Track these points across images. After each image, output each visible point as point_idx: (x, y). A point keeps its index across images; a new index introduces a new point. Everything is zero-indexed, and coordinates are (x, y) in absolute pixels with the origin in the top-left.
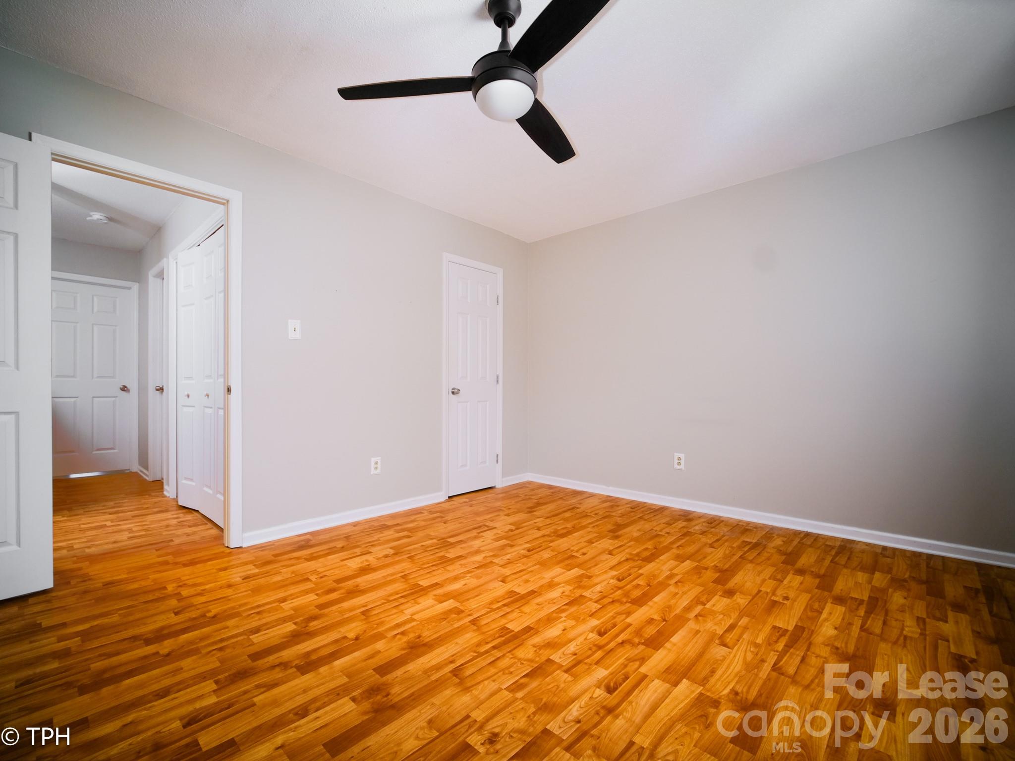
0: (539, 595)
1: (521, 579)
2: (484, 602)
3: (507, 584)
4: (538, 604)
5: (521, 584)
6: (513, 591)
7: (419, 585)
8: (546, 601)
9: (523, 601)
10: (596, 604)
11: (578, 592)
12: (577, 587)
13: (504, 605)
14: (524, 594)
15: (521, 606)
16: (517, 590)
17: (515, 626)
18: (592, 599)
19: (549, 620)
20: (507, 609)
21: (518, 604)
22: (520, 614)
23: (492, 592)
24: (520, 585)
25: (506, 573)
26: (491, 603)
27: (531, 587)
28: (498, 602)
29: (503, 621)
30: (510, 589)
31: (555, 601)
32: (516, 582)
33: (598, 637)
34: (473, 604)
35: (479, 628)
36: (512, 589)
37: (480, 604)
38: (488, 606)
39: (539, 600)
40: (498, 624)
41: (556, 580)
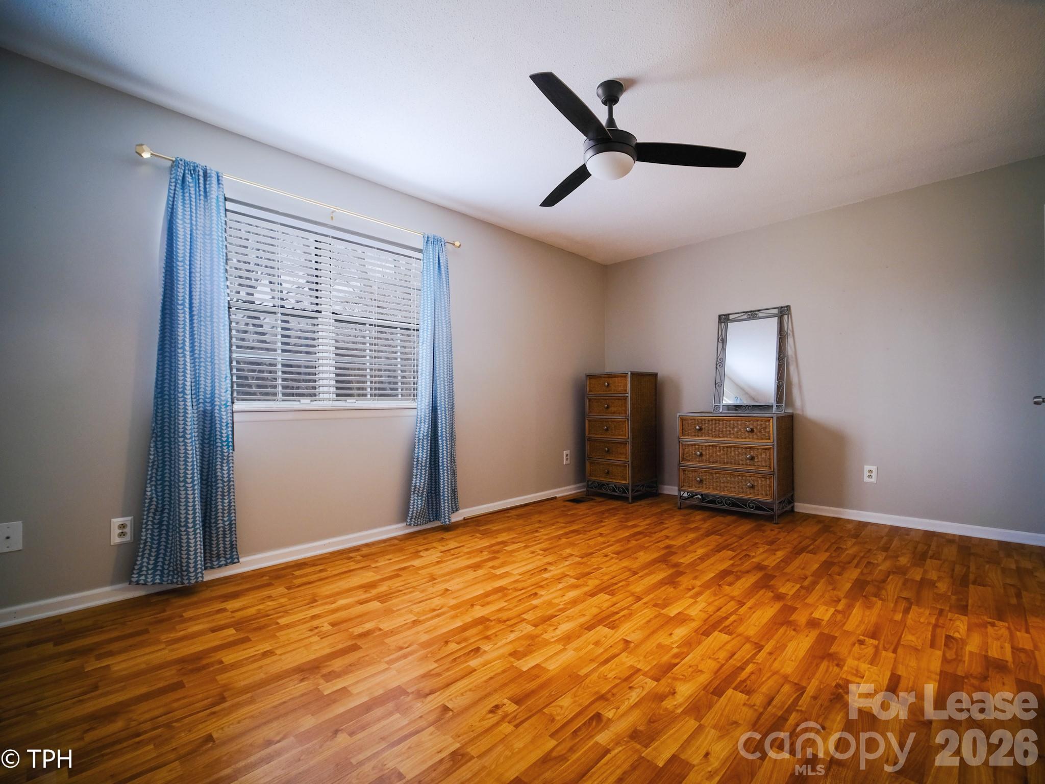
0: (582, 625)
1: (604, 646)
2: (639, 614)
3: (621, 638)
4: (584, 615)
5: (604, 639)
6: (612, 629)
7: (726, 633)
8: (576, 618)
9: (599, 618)
10: (525, 617)
11: (539, 630)
12: (537, 637)
13: (617, 613)
14: (599, 626)
15: (600, 613)
16: (606, 630)
17: (603, 597)
18: (526, 623)
19: (574, 602)
20: (613, 609)
21: (604, 615)
22: (600, 606)
23: (636, 627)
24: (605, 637)
25: (627, 657)
26: (631, 615)
27: (592, 635)
28: (624, 616)
29: (614, 599)
30: (616, 632)
31: (566, 619)
32: (611, 641)
33: (538, 592)
34: (649, 613)
35: (633, 594)
36: (614, 631)
37: (640, 613)
38: (633, 612)
39: (582, 620)
40: (617, 598)
41: (560, 647)
